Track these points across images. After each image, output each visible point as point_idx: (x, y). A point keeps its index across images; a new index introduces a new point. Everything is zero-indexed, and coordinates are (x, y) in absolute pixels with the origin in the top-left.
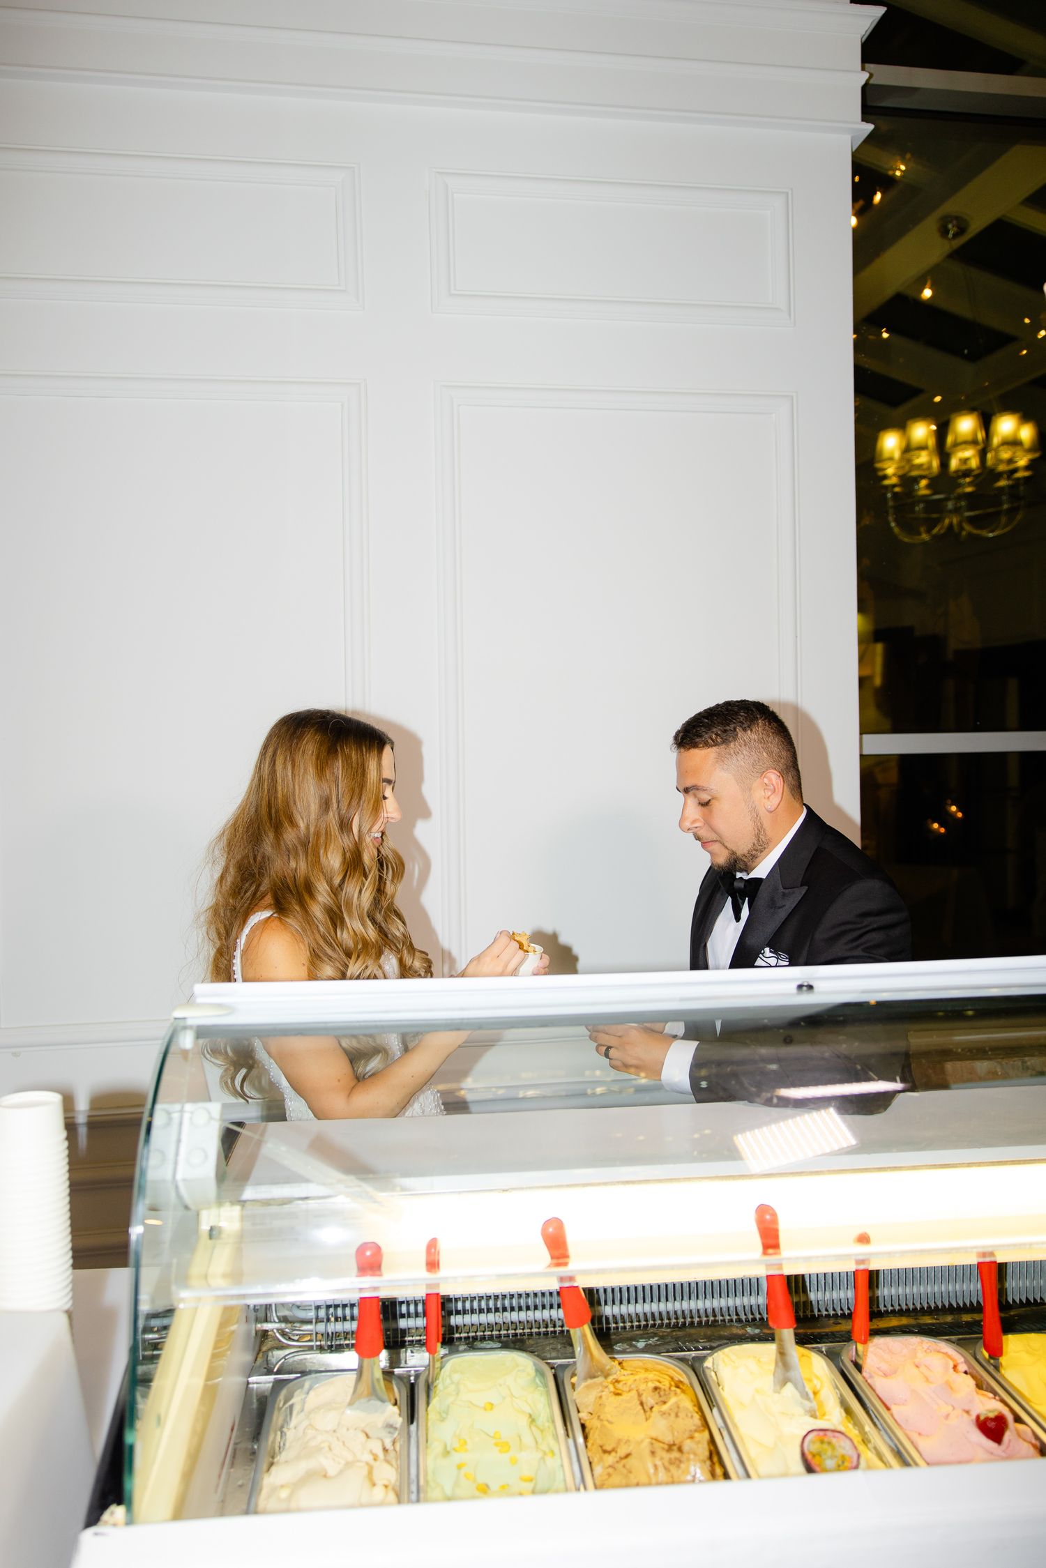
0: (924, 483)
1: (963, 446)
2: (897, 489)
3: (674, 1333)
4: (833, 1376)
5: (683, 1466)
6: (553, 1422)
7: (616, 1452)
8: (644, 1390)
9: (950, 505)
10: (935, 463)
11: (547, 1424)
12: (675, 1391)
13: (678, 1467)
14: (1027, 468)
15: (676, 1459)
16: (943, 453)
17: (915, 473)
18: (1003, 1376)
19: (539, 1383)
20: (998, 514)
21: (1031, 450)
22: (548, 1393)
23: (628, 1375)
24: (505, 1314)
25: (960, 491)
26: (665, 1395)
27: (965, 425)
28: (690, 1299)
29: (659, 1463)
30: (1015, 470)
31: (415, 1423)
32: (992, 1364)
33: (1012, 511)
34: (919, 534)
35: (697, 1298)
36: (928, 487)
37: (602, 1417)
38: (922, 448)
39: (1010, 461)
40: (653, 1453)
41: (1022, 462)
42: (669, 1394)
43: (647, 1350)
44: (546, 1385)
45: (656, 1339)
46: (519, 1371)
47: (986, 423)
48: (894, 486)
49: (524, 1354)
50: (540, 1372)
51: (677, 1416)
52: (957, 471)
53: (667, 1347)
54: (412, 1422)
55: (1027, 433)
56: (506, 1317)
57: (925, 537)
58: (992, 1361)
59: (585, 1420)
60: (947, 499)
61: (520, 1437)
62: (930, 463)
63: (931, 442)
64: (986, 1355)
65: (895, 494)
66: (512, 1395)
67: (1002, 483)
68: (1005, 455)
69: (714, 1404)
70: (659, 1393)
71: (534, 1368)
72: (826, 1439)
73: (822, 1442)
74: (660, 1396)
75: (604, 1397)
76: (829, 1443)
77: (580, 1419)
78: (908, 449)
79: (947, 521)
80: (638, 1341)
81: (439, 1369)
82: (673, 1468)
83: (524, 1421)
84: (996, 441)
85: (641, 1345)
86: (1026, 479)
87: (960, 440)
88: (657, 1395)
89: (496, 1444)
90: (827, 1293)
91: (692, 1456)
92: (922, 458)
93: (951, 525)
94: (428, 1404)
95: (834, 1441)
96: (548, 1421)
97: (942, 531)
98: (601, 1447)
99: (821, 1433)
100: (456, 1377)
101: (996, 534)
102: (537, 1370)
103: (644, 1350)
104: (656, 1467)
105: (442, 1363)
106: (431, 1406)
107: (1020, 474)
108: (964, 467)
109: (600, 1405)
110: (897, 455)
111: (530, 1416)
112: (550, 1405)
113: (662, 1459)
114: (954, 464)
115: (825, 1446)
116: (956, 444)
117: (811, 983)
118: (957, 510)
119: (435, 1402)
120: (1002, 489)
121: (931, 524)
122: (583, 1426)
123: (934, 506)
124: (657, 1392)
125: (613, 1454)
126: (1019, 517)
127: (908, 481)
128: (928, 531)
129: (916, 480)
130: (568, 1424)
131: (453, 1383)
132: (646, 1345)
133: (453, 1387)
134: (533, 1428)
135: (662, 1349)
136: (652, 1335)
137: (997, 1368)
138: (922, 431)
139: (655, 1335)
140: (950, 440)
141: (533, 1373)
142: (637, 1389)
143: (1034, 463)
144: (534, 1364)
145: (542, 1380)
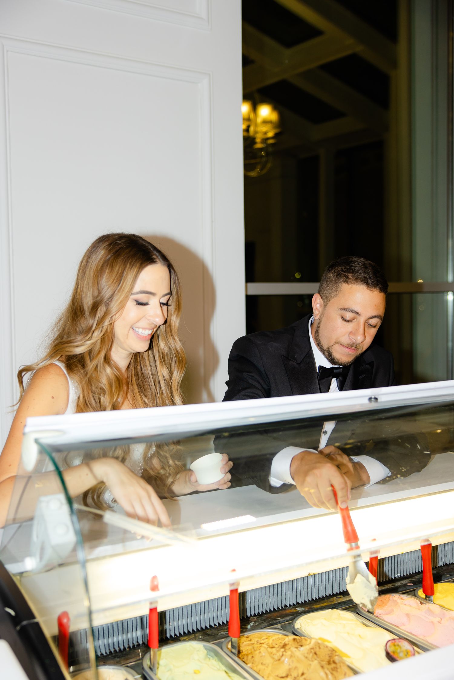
5: (339, 670)
7: (291, 675)
8: (289, 641)
12: (304, 638)
13: (337, 671)
14: (273, 138)
15: (335, 667)
21: (275, 127)
23: (265, 639)
26: (300, 642)
29: (328, 672)
30: (268, 139)
37: (264, 662)
39: (266, 133)
40: (322, 667)
41: (270, 134)
42: (302, 641)
45: (253, 623)
46: (197, 651)
47: (254, 108)
51: (320, 648)
55: (274, 117)
67: (259, 145)
68: (264, 129)
70: (297, 641)
72: (396, 644)
73: (395, 645)
74: (298, 643)
75: (262, 652)
76: (398, 645)
82: (334, 673)
84: (259, 120)
86: (273, 145)
88: (296, 642)
91: (342, 664)
95: (400, 644)
98: (277, 676)
99: (393, 641)
102: (207, 649)
104: (326, 674)
107: (271, 141)
109: (261, 656)
113: (328, 669)
115: (397, 647)
117: (376, 397)
124: (296, 641)
125: (289, 677)
141: (205, 651)
142: (285, 643)
143: (276, 136)
144: (204, 646)
145: (212, 654)
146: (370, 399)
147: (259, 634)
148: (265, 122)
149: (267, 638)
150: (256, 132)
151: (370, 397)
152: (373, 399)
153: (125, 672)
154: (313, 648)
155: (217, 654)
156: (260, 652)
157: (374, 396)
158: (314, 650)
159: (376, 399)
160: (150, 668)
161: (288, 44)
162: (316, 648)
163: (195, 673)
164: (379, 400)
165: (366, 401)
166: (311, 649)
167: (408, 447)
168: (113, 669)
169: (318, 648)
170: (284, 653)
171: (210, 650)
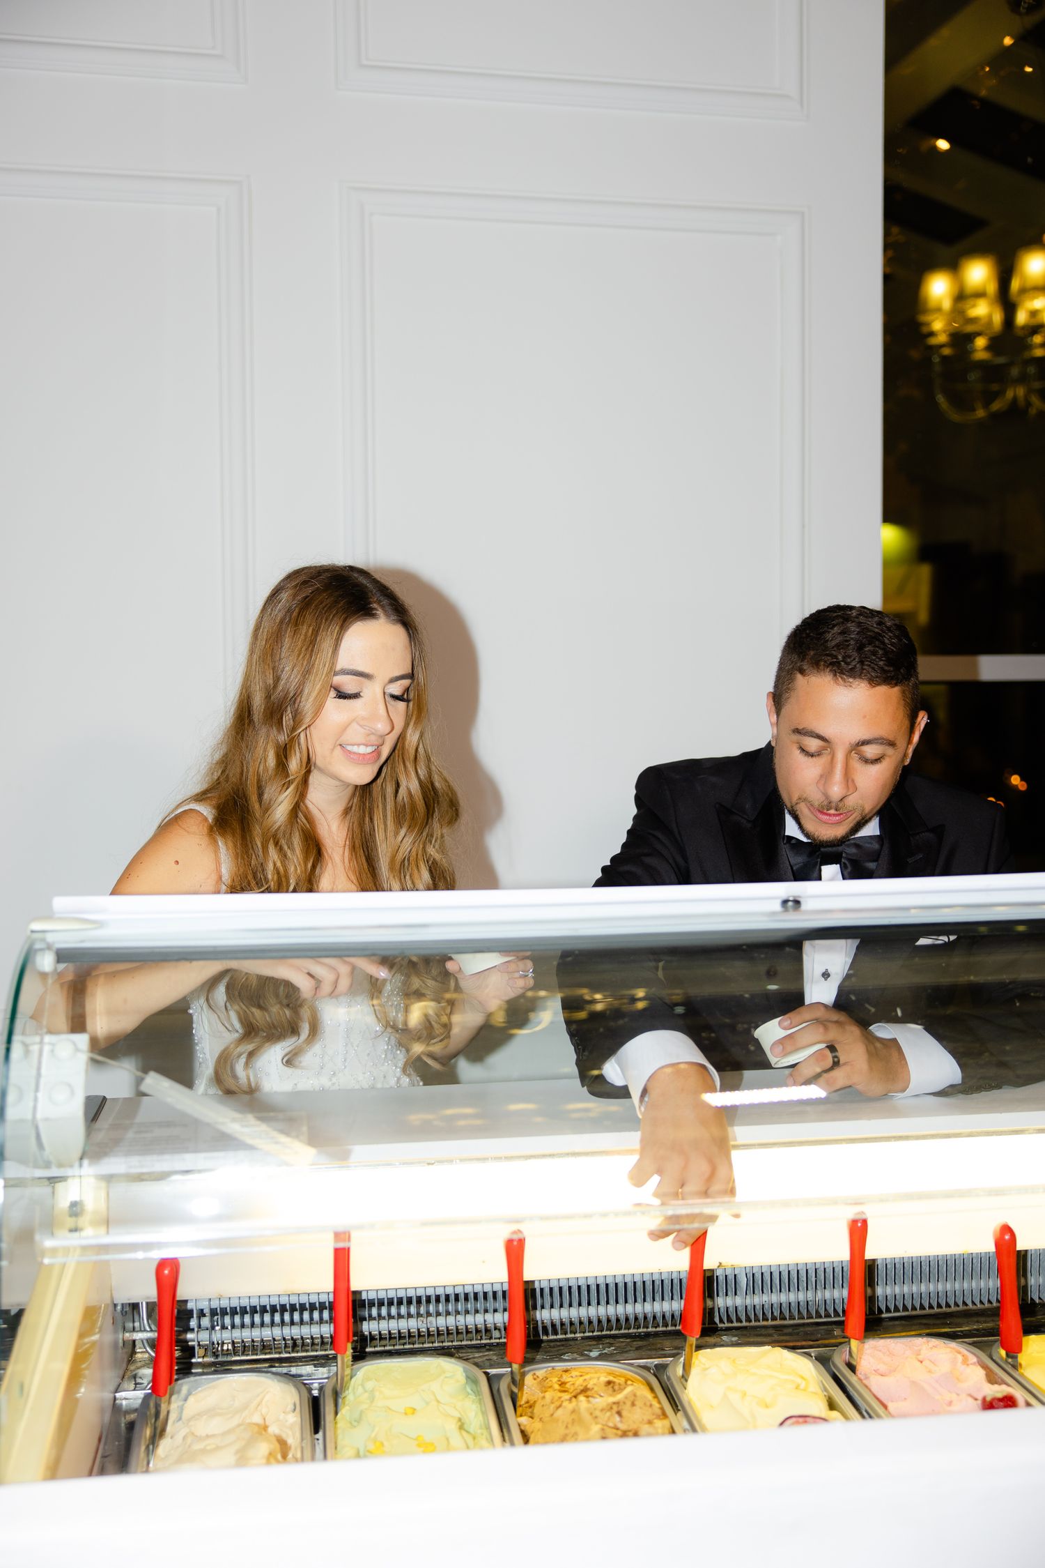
0: (981, 342)
1: (1033, 293)
2: (947, 351)
3: (635, 1343)
4: (821, 1378)
6: (488, 1428)
8: (597, 1384)
9: (1015, 372)
10: (998, 318)
11: (479, 1431)
16: (1007, 304)
17: (970, 328)
18: (1022, 1375)
19: (469, 1390)
22: (481, 1401)
24: (430, 1319)
25: (1026, 355)
27: (1037, 264)
28: (654, 1300)
31: (321, 1433)
32: (1010, 1364)
34: (974, 410)
35: (663, 1299)
36: (988, 348)
38: (980, 294)
43: (601, 1357)
44: (478, 1393)
45: (613, 1348)
46: (446, 1377)
48: (942, 346)
49: (453, 1360)
50: (472, 1380)
52: (1023, 328)
53: (626, 1355)
54: (316, 1431)
56: (431, 1322)
57: (981, 413)
58: (1010, 1360)
59: (525, 1426)
60: (1011, 364)
61: (448, 1439)
62: (990, 317)
63: (992, 288)
64: (1003, 1353)
65: (945, 359)
66: (438, 1402)
69: (679, 1408)
70: (613, 1387)
71: (464, 1374)
74: (616, 1390)
77: (519, 1425)
78: (962, 297)
79: (1010, 394)
80: (591, 1351)
81: (349, 1377)
83: (452, 1426)
85: (594, 1354)
87: (1029, 284)
88: (611, 1389)
89: (419, 1445)
90: (819, 1293)
92: (981, 310)
93: (1015, 400)
94: (336, 1413)
96: (481, 1428)
97: (1003, 408)
100: (370, 1385)
102: (467, 1377)
103: (596, 1359)
105: (352, 1369)
106: (338, 1416)
108: (1034, 322)
109: (543, 1406)
110: (947, 305)
111: (460, 1420)
112: (484, 1413)
114: (1021, 318)
116: (1024, 291)
118: (1023, 379)
119: (344, 1411)
121: (989, 398)
122: (523, 1432)
123: (993, 374)
124: (612, 1385)
127: (961, 340)
128: (986, 405)
129: (970, 337)
130: (505, 1430)
131: (366, 1391)
132: (600, 1355)
133: (366, 1395)
134: (464, 1433)
135: (618, 1357)
136: (608, 1345)
137: (1015, 1367)
138: (978, 273)
139: (611, 1345)
140: (1015, 285)
141: (464, 1380)
142: (586, 1386)
144: (465, 1371)
146: (785, 902)
147: (593, 1368)
151: (785, 897)
152: (790, 904)
153: (293, 1390)
154: (617, 1403)
156: (544, 1397)
157: (794, 897)
158: (618, 1407)
159: (797, 903)
162: (624, 1403)
163: (408, 1412)
164: (804, 907)
165: (777, 906)
166: (614, 1403)
168: (279, 1381)
169: (629, 1403)
170: (566, 1404)
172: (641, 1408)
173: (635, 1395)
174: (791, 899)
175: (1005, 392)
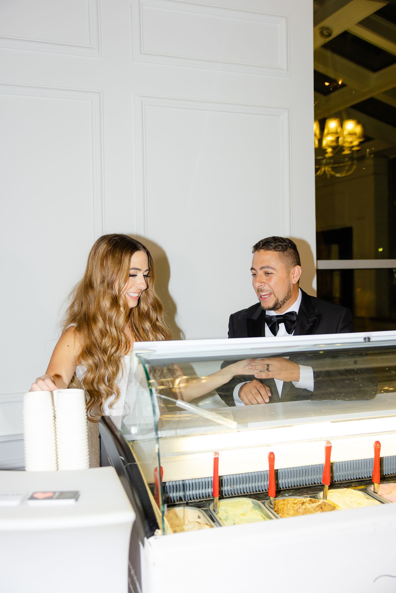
1: (331, 135)
8: (306, 501)
9: (324, 161)
12: (318, 500)
14: (358, 146)
19: (255, 508)
20: (344, 166)
21: (359, 138)
27: (332, 125)
30: (353, 147)
33: (352, 165)
37: (289, 513)
39: (351, 142)
41: (356, 143)
46: (247, 504)
47: (341, 125)
51: (325, 505)
54: (214, 521)
55: (358, 129)
67: (347, 152)
68: (349, 139)
70: (312, 501)
75: (289, 507)
79: (323, 169)
81: (218, 505)
84: (345, 133)
86: (358, 151)
87: (330, 131)
93: (325, 172)
97: (321, 173)
100: (223, 508)
101: (344, 175)
105: (220, 502)
107: (355, 149)
109: (287, 509)
114: (325, 142)
116: (328, 134)
118: (327, 164)
120: (345, 155)
124: (311, 501)
126: (354, 167)
133: (224, 511)
140: (326, 131)
141: (253, 505)
142: (303, 501)
143: (360, 144)
144: (252, 502)
145: (257, 507)
146: (365, 338)
148: (351, 134)
149: (294, 500)
150: (344, 142)
151: (365, 337)
152: (367, 339)
153: (198, 511)
154: (320, 505)
155: (260, 507)
156: (287, 507)
157: (368, 337)
158: (321, 506)
159: (369, 338)
160: (214, 511)
161: (375, 69)
162: (322, 505)
163: (242, 515)
164: (371, 340)
165: (362, 340)
166: (319, 505)
167: (393, 373)
168: (191, 509)
169: (324, 505)
170: (301, 507)
171: (256, 505)
172: (327, 506)
173: (325, 502)
174: (367, 337)
175: (322, 169)
